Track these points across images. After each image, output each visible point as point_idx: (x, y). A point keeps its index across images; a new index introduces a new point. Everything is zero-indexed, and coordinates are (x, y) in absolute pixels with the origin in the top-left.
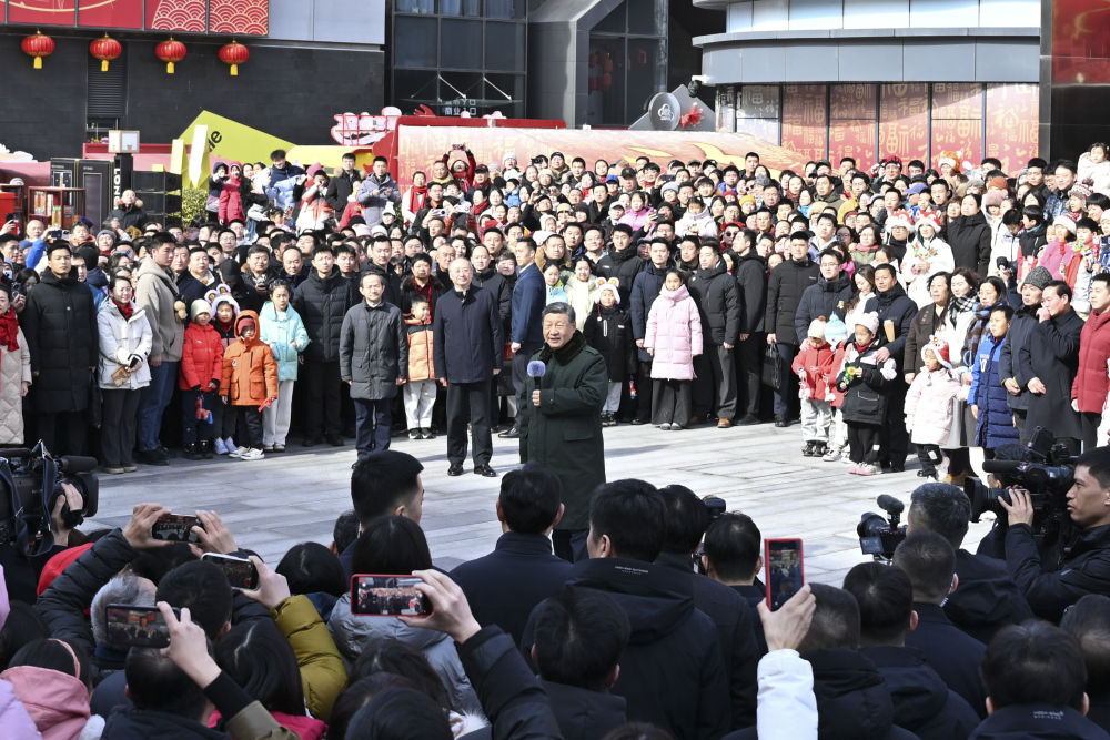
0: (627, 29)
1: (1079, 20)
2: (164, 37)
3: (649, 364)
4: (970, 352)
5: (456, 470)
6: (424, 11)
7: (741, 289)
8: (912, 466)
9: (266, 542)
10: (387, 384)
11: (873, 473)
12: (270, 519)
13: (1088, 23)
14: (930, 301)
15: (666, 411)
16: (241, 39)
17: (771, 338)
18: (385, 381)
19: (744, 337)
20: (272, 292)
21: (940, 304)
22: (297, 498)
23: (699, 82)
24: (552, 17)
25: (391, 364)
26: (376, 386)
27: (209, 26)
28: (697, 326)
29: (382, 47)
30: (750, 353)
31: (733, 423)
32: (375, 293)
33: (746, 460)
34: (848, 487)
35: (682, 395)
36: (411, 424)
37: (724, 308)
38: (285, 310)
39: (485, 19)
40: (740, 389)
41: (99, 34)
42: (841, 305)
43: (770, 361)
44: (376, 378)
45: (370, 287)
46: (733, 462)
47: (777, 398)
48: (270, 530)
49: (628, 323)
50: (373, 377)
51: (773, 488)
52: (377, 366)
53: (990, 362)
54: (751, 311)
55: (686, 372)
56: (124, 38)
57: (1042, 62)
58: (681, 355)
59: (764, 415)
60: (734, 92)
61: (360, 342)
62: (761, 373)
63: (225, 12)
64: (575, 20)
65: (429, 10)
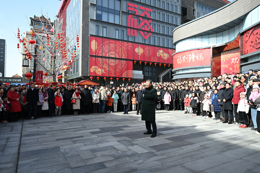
0: (167, 77)
1: (215, 71)
2: (123, 78)
3: (164, 102)
4: (211, 96)
7: (176, 93)
8: (201, 115)
11: (196, 116)
13: (216, 71)
14: (203, 91)
15: (166, 109)
16: (130, 78)
17: (180, 99)
18: (127, 102)
19: (177, 99)
21: (205, 91)
23: (173, 79)
24: (159, 76)
25: (128, 100)
28: (170, 98)
29: (143, 79)
30: (177, 101)
31: (175, 110)
33: (176, 114)
34: (191, 117)
35: (169, 107)
36: (133, 109)
37: (174, 95)
39: (153, 76)
40: (176, 106)
41: (117, 78)
42: (189, 93)
43: (180, 102)
46: (175, 114)
47: (181, 107)
49: (161, 97)
50: (125, 102)
51: (180, 117)
53: (215, 98)
54: (178, 96)
55: (169, 103)
56: (119, 78)
57: (211, 75)
58: (168, 101)
59: (179, 109)
60: (177, 80)
61: (124, 97)
62: (179, 104)
63: (128, 76)
64: (161, 77)
65: (147, 76)
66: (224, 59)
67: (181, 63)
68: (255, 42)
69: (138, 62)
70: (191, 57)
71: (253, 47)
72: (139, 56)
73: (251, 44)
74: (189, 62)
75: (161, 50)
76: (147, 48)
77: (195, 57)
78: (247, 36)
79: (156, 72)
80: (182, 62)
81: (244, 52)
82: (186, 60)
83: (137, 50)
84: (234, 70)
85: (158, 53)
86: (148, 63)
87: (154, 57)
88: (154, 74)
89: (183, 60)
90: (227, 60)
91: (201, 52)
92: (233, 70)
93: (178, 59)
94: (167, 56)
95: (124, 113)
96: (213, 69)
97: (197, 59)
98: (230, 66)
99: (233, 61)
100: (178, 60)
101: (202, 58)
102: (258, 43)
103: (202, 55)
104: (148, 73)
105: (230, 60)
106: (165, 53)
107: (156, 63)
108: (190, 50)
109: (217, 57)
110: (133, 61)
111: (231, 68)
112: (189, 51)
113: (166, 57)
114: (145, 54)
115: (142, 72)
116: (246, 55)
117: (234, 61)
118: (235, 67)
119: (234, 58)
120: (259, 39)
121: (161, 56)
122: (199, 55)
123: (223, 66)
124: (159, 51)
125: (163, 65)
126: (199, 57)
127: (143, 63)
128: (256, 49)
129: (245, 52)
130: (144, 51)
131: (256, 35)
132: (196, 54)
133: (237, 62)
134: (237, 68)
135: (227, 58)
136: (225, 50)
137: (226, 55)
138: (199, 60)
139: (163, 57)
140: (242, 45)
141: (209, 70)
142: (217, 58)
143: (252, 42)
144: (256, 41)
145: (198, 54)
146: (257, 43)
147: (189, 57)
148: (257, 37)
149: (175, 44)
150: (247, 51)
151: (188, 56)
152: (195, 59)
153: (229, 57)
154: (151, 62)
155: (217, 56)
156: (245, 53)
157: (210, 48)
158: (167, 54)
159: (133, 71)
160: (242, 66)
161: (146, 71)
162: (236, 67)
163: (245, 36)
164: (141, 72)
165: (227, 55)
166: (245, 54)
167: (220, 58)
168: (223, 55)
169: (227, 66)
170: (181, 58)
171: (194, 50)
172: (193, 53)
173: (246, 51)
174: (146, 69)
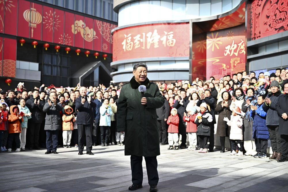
0: (91, 79)
1: (195, 69)
5: (81, 153)
6: (49, 74)
9: (19, 173)
10: (57, 125)
11: (207, 152)
12: (21, 167)
13: (197, 69)
16: (9, 78)
18: (57, 124)
20: (20, 102)
22: (29, 161)
23: (112, 83)
24: (76, 77)
26: (54, 126)
27: (3, 75)
29: (40, 81)
32: (54, 98)
38: (24, 107)
39: (62, 77)
44: (54, 124)
45: (52, 96)
48: (21, 170)
50: (53, 123)
52: (54, 120)
57: (190, 76)
63: (6, 72)
64: (80, 78)
65: (50, 74)
66: (211, 47)
67: (130, 49)
68: (274, 17)
69: (29, 43)
70: (152, 38)
71: (270, 25)
72: (32, 30)
73: (266, 20)
74: (148, 47)
75: (81, 21)
76: (51, 13)
77: (159, 39)
78: (260, 6)
79: (67, 68)
80: (134, 46)
81: (253, 34)
82: (141, 43)
83: (27, 15)
84: (230, 68)
85: (73, 26)
86: (52, 48)
87: (66, 35)
88: (65, 71)
89: (134, 44)
90: (218, 48)
91: (171, 30)
92: (228, 69)
93: (125, 40)
94: (92, 33)
95: (46, 151)
96: (193, 65)
97: (164, 43)
98: (222, 61)
99: (228, 52)
100: (124, 43)
101: (173, 41)
102: (279, 19)
103: (172, 35)
104: (50, 68)
105: (222, 50)
106: (87, 28)
107: (69, 46)
108: (153, 24)
109: (199, 42)
110: (19, 39)
111: (224, 65)
112: (149, 25)
113: (89, 36)
114: (44, 25)
115: (37, 65)
116: (257, 39)
117: (230, 51)
118: (231, 62)
119: (229, 46)
120: (280, 12)
121: (79, 33)
122: (167, 35)
123: (210, 60)
124: (77, 22)
125: (83, 52)
126: (167, 39)
127: (41, 45)
128: (276, 29)
129: (255, 34)
130: (43, 20)
131: (276, 4)
132: (161, 33)
133: (235, 53)
134: (235, 65)
135: (218, 44)
136: (213, 29)
137: (216, 40)
138: (168, 45)
139: (84, 35)
140: (250, 20)
141: (186, 66)
142: (199, 44)
143: (268, 17)
144: (275, 15)
145: (166, 33)
146: (277, 20)
147: (148, 37)
148: (277, 9)
149: (118, 9)
150: (260, 33)
151: (146, 35)
152: (160, 42)
153: (221, 43)
154: (59, 45)
155: (200, 40)
156: (256, 36)
157: (188, 23)
158: (92, 29)
159: (18, 62)
160: (249, 60)
161: (46, 65)
162: (234, 63)
163: (255, 5)
164: (35, 66)
165: (218, 39)
166: (255, 38)
167: (205, 45)
168: (211, 39)
169: (218, 60)
170: (130, 38)
171: (161, 24)
172: (156, 31)
173: (257, 32)
174: (47, 58)
